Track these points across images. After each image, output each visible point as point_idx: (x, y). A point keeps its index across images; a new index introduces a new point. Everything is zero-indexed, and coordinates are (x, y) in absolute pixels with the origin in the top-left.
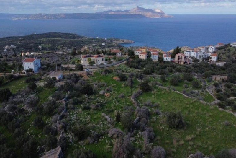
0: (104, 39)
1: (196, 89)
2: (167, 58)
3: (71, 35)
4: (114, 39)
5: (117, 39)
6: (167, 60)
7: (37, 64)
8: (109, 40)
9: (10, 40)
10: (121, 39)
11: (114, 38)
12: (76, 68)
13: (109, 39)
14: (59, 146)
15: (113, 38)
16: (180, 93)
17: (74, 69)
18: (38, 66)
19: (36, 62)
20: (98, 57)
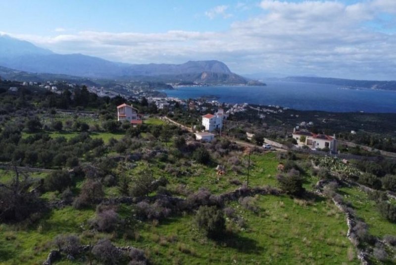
7: (215, 122)
18: (217, 126)
19: (213, 120)
20: (318, 138)
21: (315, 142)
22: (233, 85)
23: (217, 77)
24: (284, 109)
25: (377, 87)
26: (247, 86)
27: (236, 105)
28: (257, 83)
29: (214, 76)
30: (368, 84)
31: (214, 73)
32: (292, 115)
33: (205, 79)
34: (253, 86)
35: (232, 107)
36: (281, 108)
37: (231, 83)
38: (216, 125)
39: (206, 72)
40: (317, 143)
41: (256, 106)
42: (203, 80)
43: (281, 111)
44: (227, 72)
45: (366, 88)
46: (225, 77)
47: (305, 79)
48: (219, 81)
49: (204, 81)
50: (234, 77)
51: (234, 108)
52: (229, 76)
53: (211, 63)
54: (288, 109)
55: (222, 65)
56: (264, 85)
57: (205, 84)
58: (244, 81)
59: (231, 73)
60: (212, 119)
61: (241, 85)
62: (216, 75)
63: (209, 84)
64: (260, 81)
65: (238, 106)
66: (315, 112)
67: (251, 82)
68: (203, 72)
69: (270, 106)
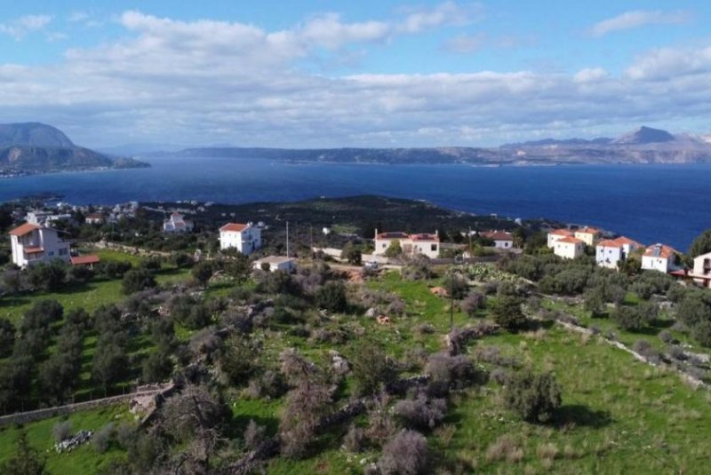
0: (513, 222)
1: (704, 352)
2: (652, 262)
3: (415, 206)
4: (544, 223)
5: (557, 222)
6: (653, 268)
7: (250, 237)
8: (529, 225)
9: (260, 211)
10: (569, 225)
11: (546, 221)
12: (342, 257)
13: (528, 222)
14: (171, 381)
15: (542, 219)
16: (625, 348)
17: (337, 259)
18: (254, 243)
19: (248, 234)
20: (419, 239)
21: (416, 247)
22: (83, 169)
23: (47, 155)
24: (207, 205)
25: (326, 159)
26: (112, 169)
27: (118, 206)
28: (131, 164)
29: (38, 153)
30: (313, 154)
31: (38, 149)
32: (224, 215)
33: (18, 160)
34: (125, 169)
35: (111, 211)
36: (201, 204)
37: (79, 165)
38: (251, 241)
39: (19, 147)
40: (418, 248)
41: (155, 205)
42: (14, 163)
43: (202, 209)
44: (65, 145)
45: (312, 162)
46: (65, 154)
47: (214, 151)
48: (51, 163)
49: (16, 166)
50: (82, 154)
51: (117, 214)
52: (71, 152)
53: (26, 129)
54: (213, 205)
55: (52, 131)
56: (147, 165)
57: (22, 172)
58: (106, 160)
59: (75, 147)
60: (245, 232)
61: (102, 169)
62: (42, 152)
63: (29, 171)
64: (137, 158)
65: (122, 208)
66: (257, 205)
67: (120, 162)
68: (12, 147)
69: (179, 202)
